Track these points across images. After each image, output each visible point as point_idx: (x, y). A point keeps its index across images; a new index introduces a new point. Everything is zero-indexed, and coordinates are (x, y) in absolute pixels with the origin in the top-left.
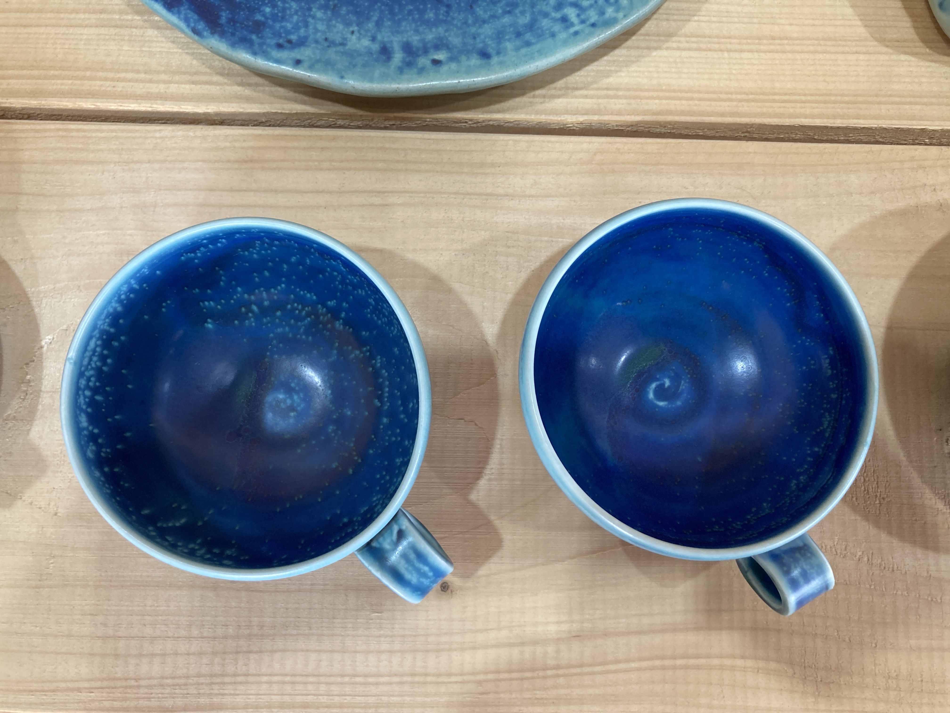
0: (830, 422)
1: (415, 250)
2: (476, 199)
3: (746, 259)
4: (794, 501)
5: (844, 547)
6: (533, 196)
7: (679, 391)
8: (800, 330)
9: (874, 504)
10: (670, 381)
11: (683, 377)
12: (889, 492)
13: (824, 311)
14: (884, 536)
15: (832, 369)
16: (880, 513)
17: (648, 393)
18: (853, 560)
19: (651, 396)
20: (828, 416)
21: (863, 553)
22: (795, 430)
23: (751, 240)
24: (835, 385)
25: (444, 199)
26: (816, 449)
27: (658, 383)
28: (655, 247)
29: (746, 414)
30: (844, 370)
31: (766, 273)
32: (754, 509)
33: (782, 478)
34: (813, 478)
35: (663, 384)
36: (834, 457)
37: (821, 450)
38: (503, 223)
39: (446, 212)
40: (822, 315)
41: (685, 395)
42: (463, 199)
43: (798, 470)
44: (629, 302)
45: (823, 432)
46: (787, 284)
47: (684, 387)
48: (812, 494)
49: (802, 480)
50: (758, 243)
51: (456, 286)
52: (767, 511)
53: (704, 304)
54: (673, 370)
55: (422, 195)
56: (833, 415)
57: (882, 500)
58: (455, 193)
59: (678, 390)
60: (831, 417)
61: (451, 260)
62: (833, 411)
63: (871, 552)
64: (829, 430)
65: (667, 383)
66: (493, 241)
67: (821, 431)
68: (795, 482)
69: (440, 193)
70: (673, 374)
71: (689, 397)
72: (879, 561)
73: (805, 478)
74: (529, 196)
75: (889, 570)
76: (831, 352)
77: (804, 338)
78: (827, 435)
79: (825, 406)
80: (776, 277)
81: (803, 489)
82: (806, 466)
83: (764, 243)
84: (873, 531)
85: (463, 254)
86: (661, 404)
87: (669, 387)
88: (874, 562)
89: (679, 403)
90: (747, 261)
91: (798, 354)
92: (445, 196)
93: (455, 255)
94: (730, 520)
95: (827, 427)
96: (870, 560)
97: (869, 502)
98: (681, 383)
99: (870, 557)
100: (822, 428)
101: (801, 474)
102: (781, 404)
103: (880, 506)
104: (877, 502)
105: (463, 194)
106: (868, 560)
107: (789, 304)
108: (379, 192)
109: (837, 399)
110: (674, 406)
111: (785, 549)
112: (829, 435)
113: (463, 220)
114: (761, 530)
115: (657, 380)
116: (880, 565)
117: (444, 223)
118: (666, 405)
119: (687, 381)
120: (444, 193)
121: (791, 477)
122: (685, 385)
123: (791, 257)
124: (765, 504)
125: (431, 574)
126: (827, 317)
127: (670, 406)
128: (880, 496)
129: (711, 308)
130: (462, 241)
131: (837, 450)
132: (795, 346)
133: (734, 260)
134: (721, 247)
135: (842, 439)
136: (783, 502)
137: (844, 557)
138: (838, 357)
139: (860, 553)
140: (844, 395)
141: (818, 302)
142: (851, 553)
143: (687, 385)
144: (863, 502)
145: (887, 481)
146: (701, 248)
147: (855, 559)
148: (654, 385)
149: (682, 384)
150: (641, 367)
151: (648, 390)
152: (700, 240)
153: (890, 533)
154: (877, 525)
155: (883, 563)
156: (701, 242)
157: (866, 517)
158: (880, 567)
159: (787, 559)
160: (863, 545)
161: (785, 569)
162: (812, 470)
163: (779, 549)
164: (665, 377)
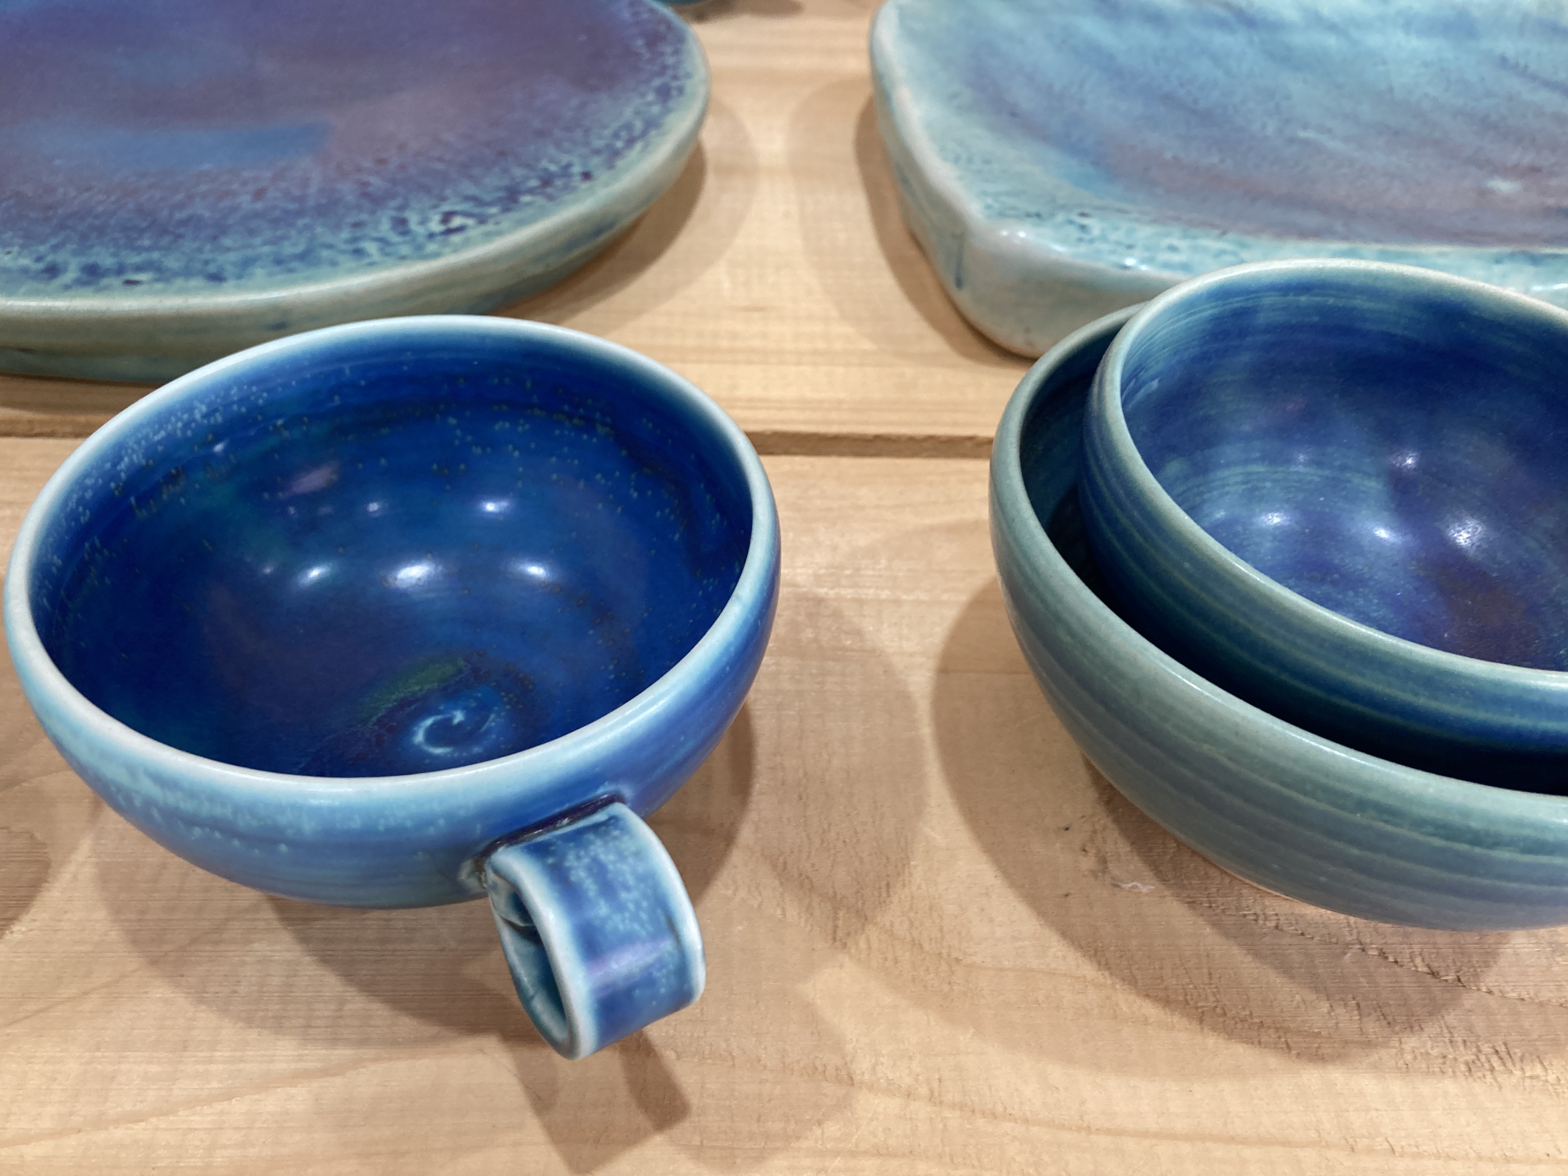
7: (482, 730)
8: (698, 573)
10: (466, 715)
11: (496, 708)
17: (414, 734)
19: (419, 738)
27: (439, 717)
28: (435, 466)
35: (450, 720)
40: (718, 516)
41: (494, 736)
47: (493, 724)
54: (475, 698)
57: (954, 963)
59: (480, 728)
65: (459, 717)
70: (474, 705)
71: (501, 737)
77: (705, 581)
83: (609, 420)
86: (438, 751)
87: (460, 724)
98: (488, 717)
104: (944, 967)
107: (677, 536)
115: (438, 712)
119: (504, 714)
122: (498, 720)
123: (651, 425)
127: (456, 755)
132: (694, 605)
143: (502, 720)
148: (429, 722)
149: (491, 719)
150: (410, 692)
151: (416, 729)
153: (979, 1031)
156: (516, 453)
164: (456, 709)
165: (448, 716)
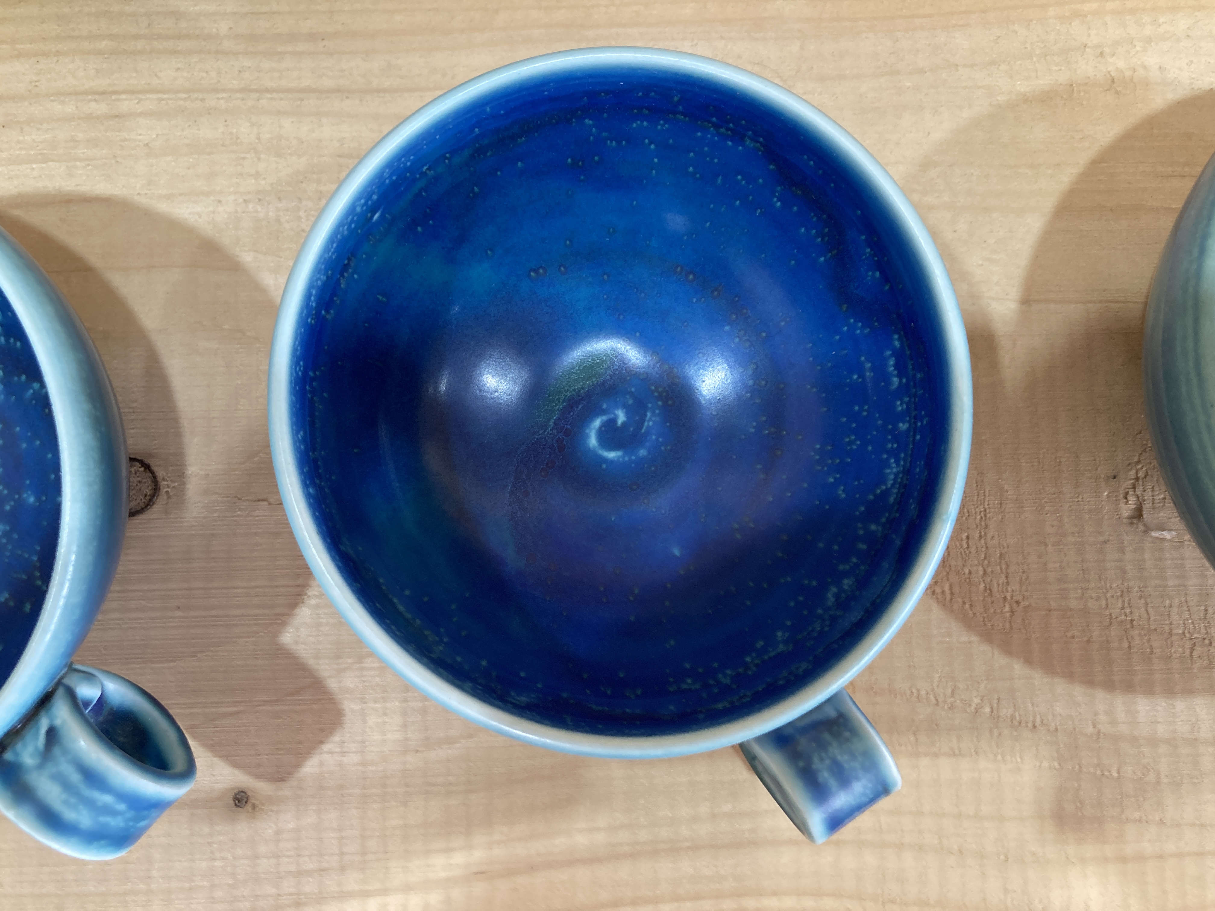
0: (896, 475)
1: (169, 197)
2: (281, 99)
3: (739, 177)
4: (826, 629)
5: (949, 691)
6: (385, 91)
7: (643, 431)
8: (844, 307)
9: (1002, 613)
10: (627, 413)
11: (650, 405)
12: (1027, 591)
13: (880, 266)
14: (1018, 668)
15: (900, 376)
16: (1011, 628)
17: (588, 437)
18: (967, 712)
19: (593, 441)
20: (894, 465)
21: (982, 700)
22: (840, 492)
23: (738, 136)
24: (905, 406)
25: (222, 101)
26: (873, 527)
27: (605, 418)
28: (569, 160)
29: (759, 467)
30: (919, 376)
31: (778, 201)
32: (760, 644)
33: (814, 583)
34: (863, 583)
35: (613, 421)
36: (898, 543)
37: (880, 529)
38: (332, 140)
39: (227, 126)
40: (878, 274)
41: (654, 437)
42: (258, 100)
43: (841, 567)
44: (541, 271)
45: (886, 494)
46: (815, 219)
47: (651, 423)
48: (855, 615)
49: (846, 587)
50: (753, 140)
51: (247, 258)
52: (781, 647)
53: (679, 269)
54: (630, 393)
55: (184, 96)
56: (902, 463)
57: (1015, 605)
58: (241, 90)
59: (641, 429)
60: (898, 464)
61: (236, 211)
62: (902, 455)
63: (996, 697)
64: (895, 491)
65: (621, 417)
66: (314, 173)
67: (882, 492)
68: (834, 589)
69: (216, 90)
70: (630, 402)
71: (660, 439)
72: (1011, 711)
73: (851, 583)
74: (378, 91)
75: (1027, 726)
76: (897, 344)
77: (852, 321)
78: (891, 500)
79: (890, 446)
80: (795, 208)
81: (844, 604)
82: (854, 560)
83: (761, 139)
84: (1000, 660)
85: (260, 200)
86: (612, 455)
87: (624, 424)
88: (1001, 714)
89: (642, 452)
90: (742, 180)
91: (845, 352)
92: (224, 95)
93: (245, 201)
94: (716, 665)
95: (893, 485)
96: (995, 712)
97: (992, 611)
98: (646, 416)
99: (995, 705)
100: (884, 487)
101: (845, 574)
102: (818, 446)
103: (1011, 617)
104: (1007, 609)
105: (257, 91)
106: (992, 711)
107: (822, 259)
108: (103, 93)
109: (908, 430)
110: (633, 458)
111: (802, 724)
112: (895, 499)
113: (259, 139)
114: (760, 689)
115: (603, 412)
116: (1012, 718)
117: (223, 145)
118: (619, 457)
119: (657, 411)
120: (224, 91)
121: (829, 580)
122: (654, 419)
123: (812, 163)
124: (779, 634)
125: (121, 807)
126: (886, 278)
127: (627, 459)
128: (1012, 598)
129: (691, 277)
130: (257, 175)
131: (904, 528)
132: (838, 337)
133: (719, 180)
134: (692, 154)
135: (913, 507)
136: (810, 629)
137: (950, 708)
138: (908, 353)
139: (977, 700)
140: (919, 424)
141: (868, 250)
142: (962, 700)
143: (657, 419)
144: (982, 610)
145: (1023, 572)
146: (656, 160)
147: (968, 710)
148: (597, 423)
149: (648, 418)
150: (574, 390)
151: (587, 431)
152: (650, 143)
153: (1028, 661)
154: (1007, 649)
155: (1017, 713)
156: (653, 146)
157: (987, 636)
158: (1012, 721)
159: (803, 743)
160: (982, 686)
161: (801, 764)
162: (862, 568)
163: (791, 724)
164: (617, 407)
165: (612, 416)
